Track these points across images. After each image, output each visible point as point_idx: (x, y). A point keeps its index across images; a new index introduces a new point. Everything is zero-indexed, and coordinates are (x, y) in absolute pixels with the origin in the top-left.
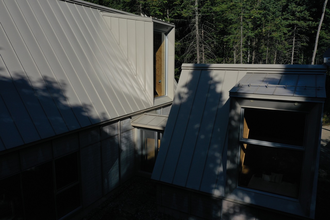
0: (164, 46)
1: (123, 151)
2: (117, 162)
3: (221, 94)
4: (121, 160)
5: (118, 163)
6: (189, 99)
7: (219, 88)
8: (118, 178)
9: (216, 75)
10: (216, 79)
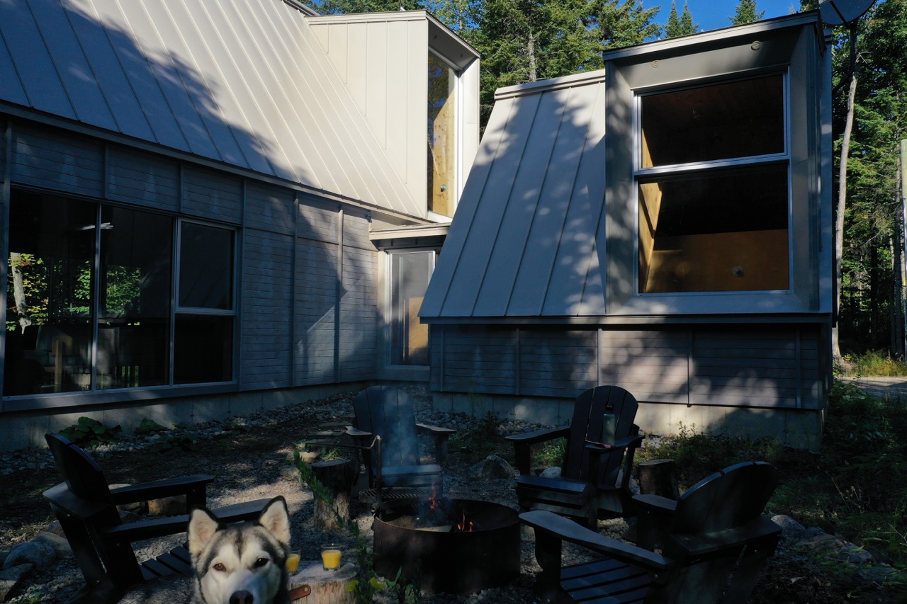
0: (453, 103)
1: (346, 295)
2: (331, 313)
3: (585, 128)
4: (342, 314)
5: (333, 318)
6: (510, 151)
7: (581, 118)
8: (333, 359)
9: (574, 97)
10: (574, 102)
